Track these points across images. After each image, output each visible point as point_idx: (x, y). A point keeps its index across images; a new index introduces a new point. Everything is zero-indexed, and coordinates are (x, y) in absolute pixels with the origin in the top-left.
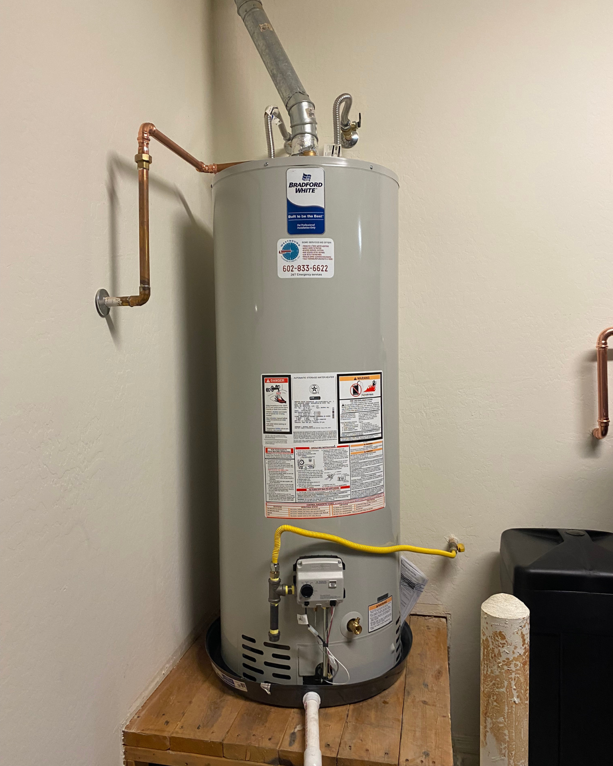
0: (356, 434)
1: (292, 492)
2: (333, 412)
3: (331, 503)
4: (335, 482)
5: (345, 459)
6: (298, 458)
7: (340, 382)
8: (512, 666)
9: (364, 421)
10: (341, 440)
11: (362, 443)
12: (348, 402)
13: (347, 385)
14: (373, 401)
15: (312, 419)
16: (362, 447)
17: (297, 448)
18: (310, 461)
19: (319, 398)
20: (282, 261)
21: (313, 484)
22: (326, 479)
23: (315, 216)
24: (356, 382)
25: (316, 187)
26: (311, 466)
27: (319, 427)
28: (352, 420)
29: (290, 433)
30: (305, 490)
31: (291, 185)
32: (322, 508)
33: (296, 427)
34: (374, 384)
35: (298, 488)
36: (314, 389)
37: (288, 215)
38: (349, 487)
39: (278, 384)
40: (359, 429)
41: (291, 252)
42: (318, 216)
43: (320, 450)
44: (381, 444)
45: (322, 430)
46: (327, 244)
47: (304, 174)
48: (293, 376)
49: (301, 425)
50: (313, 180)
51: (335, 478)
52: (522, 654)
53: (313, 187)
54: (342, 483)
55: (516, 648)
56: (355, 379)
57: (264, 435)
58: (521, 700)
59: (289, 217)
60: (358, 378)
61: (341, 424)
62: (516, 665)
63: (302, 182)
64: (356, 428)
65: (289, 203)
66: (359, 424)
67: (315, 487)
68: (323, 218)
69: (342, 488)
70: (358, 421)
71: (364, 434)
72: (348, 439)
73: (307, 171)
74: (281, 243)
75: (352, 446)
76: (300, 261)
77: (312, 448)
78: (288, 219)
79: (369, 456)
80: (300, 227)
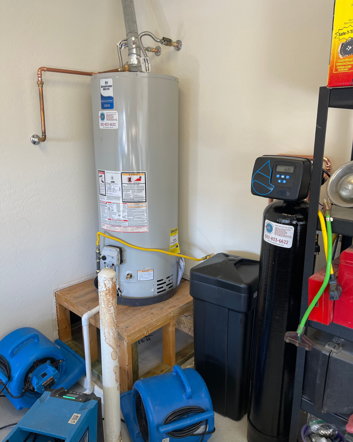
0: (130, 199)
1: (107, 220)
2: (120, 188)
3: (120, 226)
4: (121, 218)
5: (125, 209)
6: (108, 206)
7: (122, 176)
8: (101, 293)
9: (134, 194)
10: (123, 201)
11: (134, 203)
12: (126, 185)
13: (125, 178)
14: (139, 185)
15: (112, 190)
16: (134, 205)
17: (108, 202)
18: (112, 208)
19: (114, 182)
20: (100, 122)
21: (113, 217)
22: (118, 216)
23: (110, 101)
24: (130, 176)
25: (110, 87)
26: (112, 210)
27: (114, 194)
28: (128, 193)
29: (105, 195)
30: (111, 219)
31: (102, 87)
32: (117, 228)
33: (107, 193)
34: (140, 178)
35: (109, 218)
36: (112, 178)
37: (101, 100)
38: (127, 221)
39: (102, 174)
40: (132, 197)
41: (103, 117)
42: (111, 101)
43: (115, 204)
44: (146, 204)
45: (116, 196)
46: (115, 113)
47: (106, 82)
48: (106, 171)
49: (108, 193)
50: (109, 84)
51: (121, 216)
52: (105, 290)
53: (109, 88)
54: (125, 219)
55: (102, 287)
56: (129, 175)
57: (100, 195)
58: (105, 306)
59: (102, 101)
60: (131, 175)
61: (123, 194)
62: (103, 294)
63: (105, 85)
64: (130, 196)
65: (102, 96)
66: (132, 195)
67: (114, 219)
68: (113, 101)
69: (124, 221)
70: (131, 193)
71: (135, 199)
72: (126, 201)
73: (107, 80)
74: (100, 112)
75: (128, 204)
76: (105, 121)
77: (113, 203)
78: (101, 102)
79: (137, 209)
80: (106, 106)
